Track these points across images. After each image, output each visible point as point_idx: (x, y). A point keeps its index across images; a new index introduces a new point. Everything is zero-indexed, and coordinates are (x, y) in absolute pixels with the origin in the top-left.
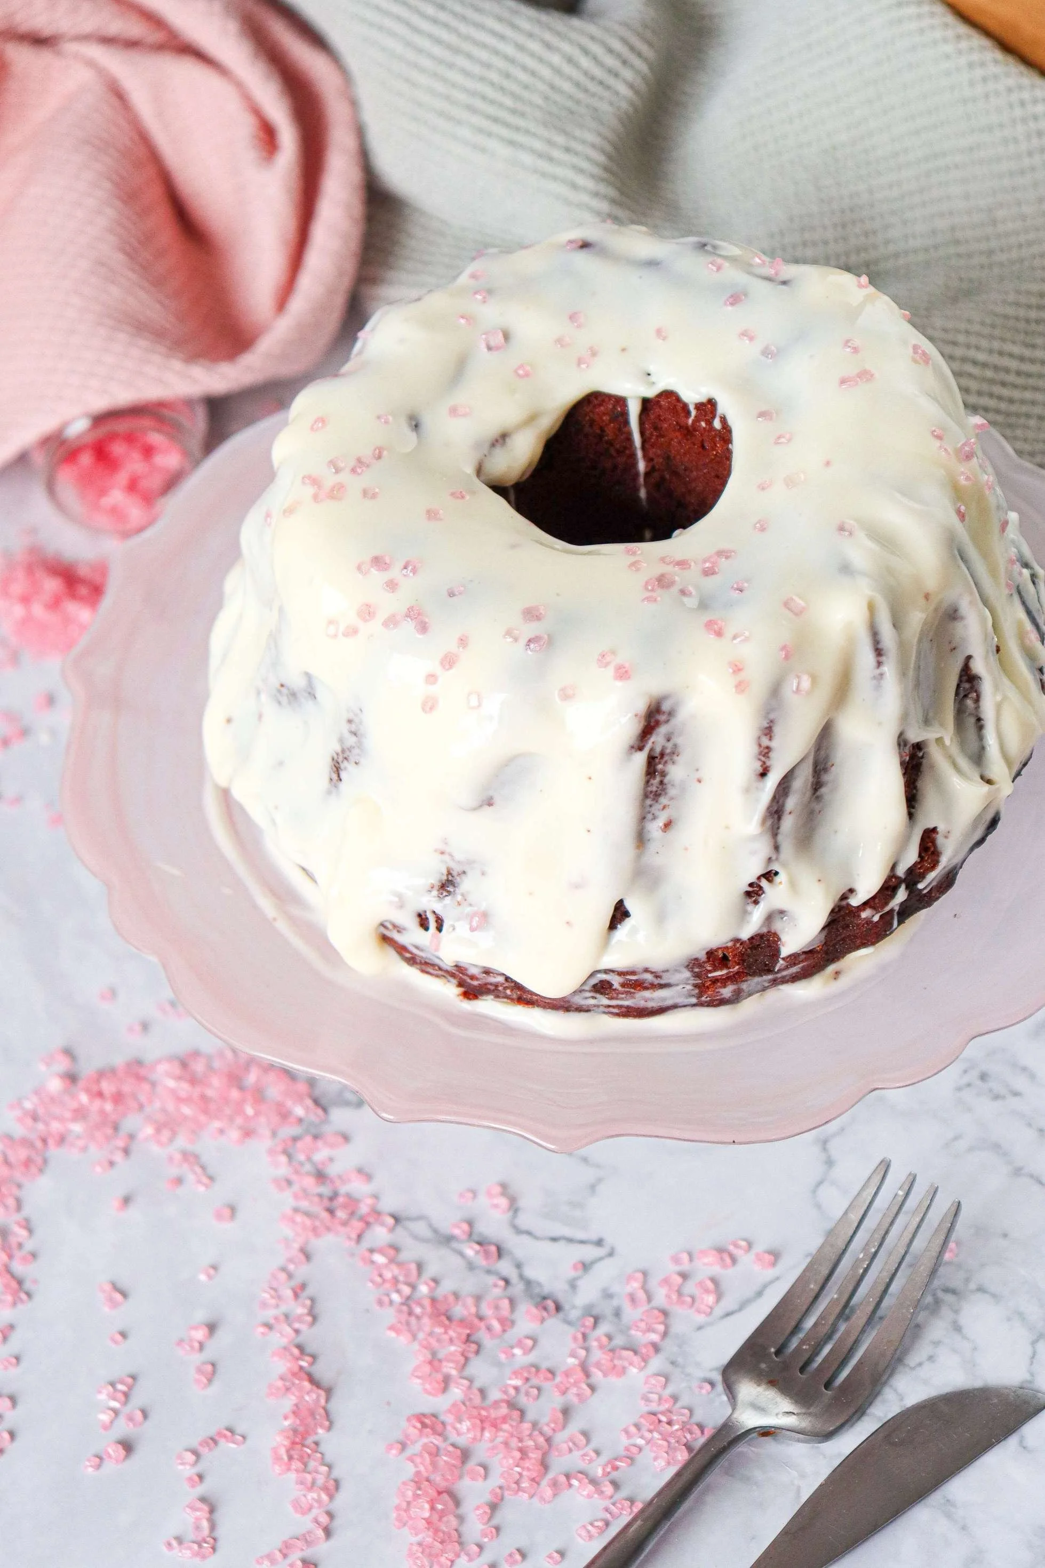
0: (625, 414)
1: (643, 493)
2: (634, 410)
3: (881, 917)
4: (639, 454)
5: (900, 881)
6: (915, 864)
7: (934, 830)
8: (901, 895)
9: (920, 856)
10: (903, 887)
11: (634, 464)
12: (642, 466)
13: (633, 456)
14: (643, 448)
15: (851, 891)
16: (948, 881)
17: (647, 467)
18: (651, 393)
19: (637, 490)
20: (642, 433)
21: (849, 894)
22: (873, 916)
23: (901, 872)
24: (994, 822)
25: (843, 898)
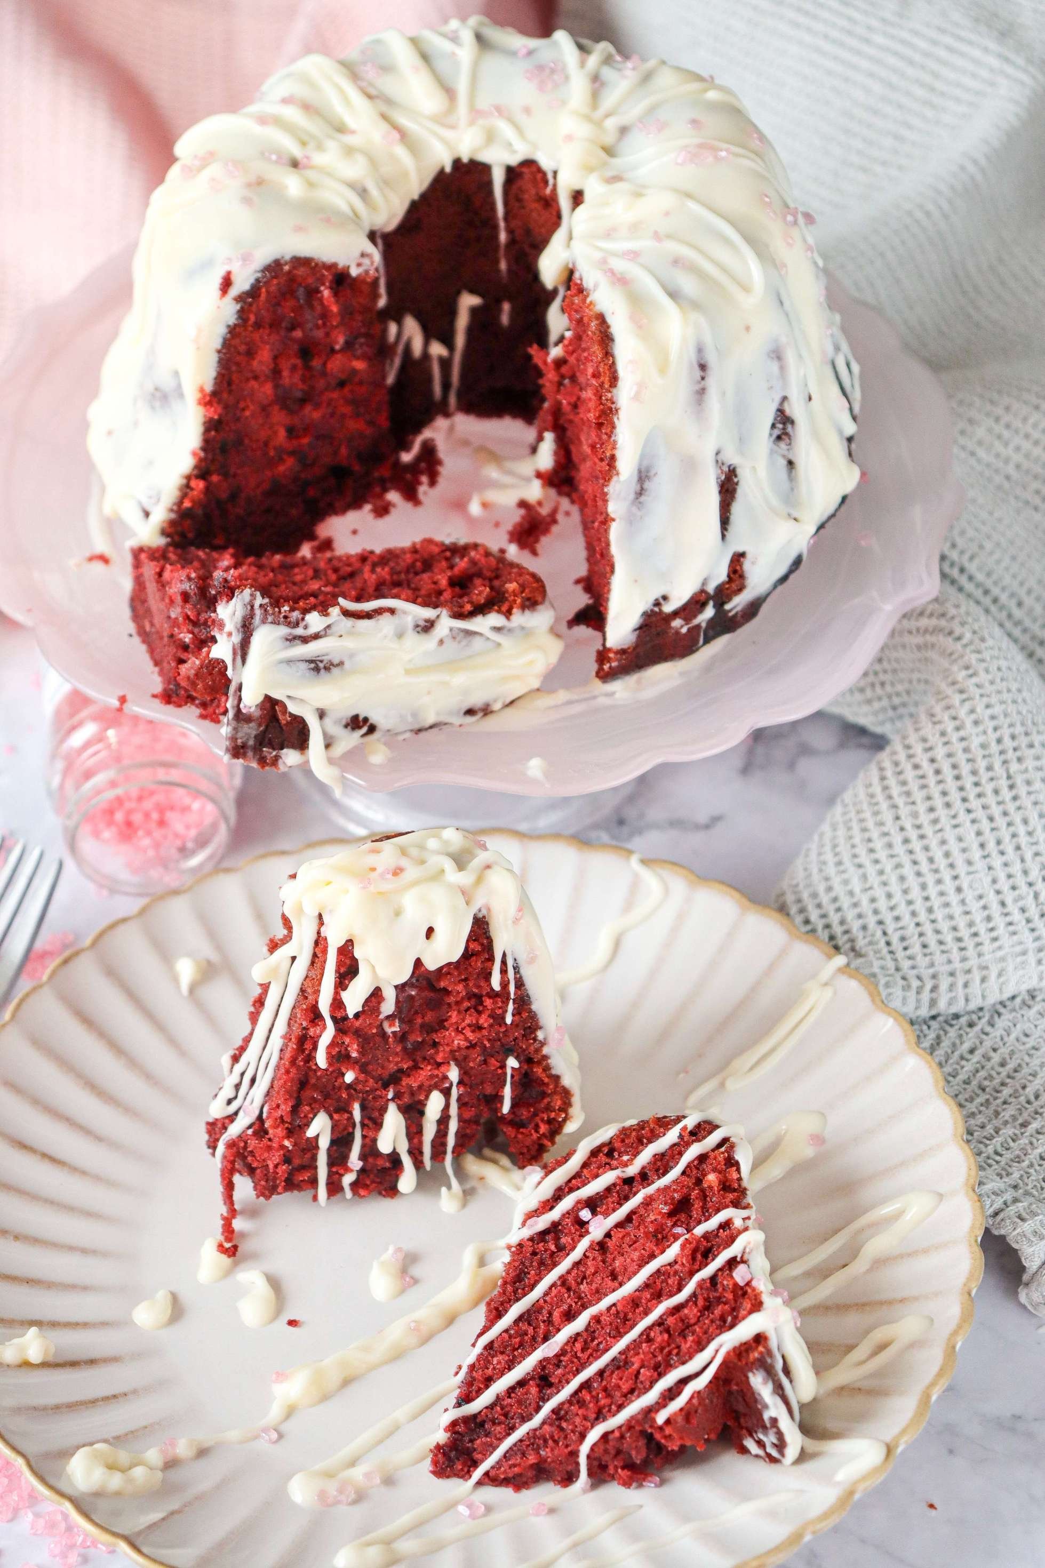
0: (489, 184)
1: (503, 266)
2: (498, 178)
3: (689, 630)
4: (502, 224)
5: (709, 597)
6: (723, 584)
7: (743, 555)
8: (709, 612)
9: (729, 576)
10: (711, 603)
11: (495, 237)
12: (503, 237)
13: (495, 227)
14: (506, 219)
15: (665, 598)
16: (753, 609)
17: (507, 237)
18: (514, 160)
19: (497, 262)
20: (506, 203)
21: (661, 601)
22: (682, 626)
23: (711, 589)
24: (797, 562)
25: (657, 604)
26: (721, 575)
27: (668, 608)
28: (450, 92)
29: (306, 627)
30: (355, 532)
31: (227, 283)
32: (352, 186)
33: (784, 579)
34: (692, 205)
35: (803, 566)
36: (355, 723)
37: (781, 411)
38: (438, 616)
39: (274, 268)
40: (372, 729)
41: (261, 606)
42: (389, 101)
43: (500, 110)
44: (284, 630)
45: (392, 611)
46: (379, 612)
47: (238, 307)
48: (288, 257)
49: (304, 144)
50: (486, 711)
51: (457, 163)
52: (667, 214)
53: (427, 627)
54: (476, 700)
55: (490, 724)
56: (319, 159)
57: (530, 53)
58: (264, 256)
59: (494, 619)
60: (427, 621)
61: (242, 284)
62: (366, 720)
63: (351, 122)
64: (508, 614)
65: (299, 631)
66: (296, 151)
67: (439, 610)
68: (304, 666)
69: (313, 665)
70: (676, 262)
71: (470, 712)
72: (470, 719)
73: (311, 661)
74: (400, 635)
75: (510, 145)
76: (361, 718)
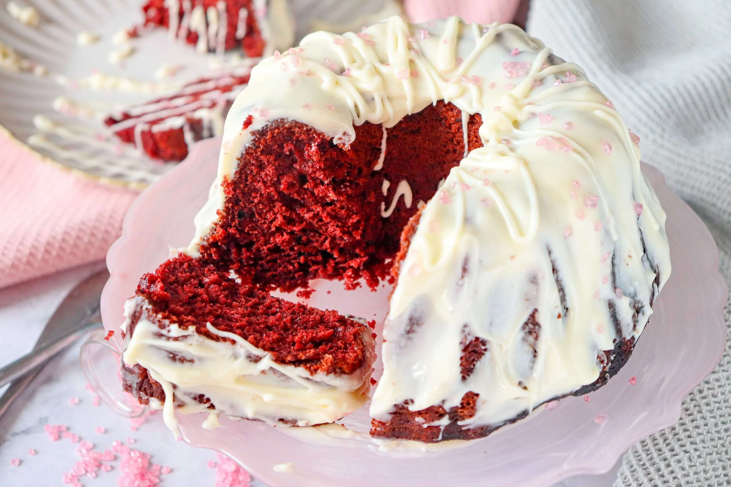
3: (430, 427)
5: (446, 412)
6: (457, 407)
7: (476, 395)
8: (445, 422)
9: (463, 404)
15: (412, 401)
21: (410, 402)
22: (423, 423)
23: (447, 407)
24: (524, 414)
25: (406, 402)
26: (456, 402)
27: (412, 408)
28: (458, 61)
29: (169, 331)
30: (329, 292)
31: (248, 123)
32: (363, 94)
33: (513, 421)
34: (523, 170)
35: (527, 419)
36: (201, 399)
37: (533, 316)
38: (265, 356)
39: (280, 123)
40: (212, 407)
41: (147, 309)
42: (421, 54)
43: (477, 80)
44: (155, 328)
45: (234, 342)
46: (225, 339)
47: (253, 138)
48: (290, 120)
49: (354, 61)
50: (294, 423)
51: (441, 102)
52: (507, 171)
53: (257, 360)
54: (289, 415)
55: (294, 432)
56: (355, 73)
57: (518, 53)
58: (275, 114)
59: (301, 371)
60: (257, 357)
61: (258, 125)
62: (208, 400)
63: (391, 59)
64: (314, 372)
65: (164, 332)
66: (346, 64)
67: (266, 353)
68: (164, 353)
69: (171, 355)
70: (485, 201)
71: (281, 420)
72: (281, 424)
73: (170, 353)
74: (235, 357)
75: (472, 101)
76: (205, 398)
